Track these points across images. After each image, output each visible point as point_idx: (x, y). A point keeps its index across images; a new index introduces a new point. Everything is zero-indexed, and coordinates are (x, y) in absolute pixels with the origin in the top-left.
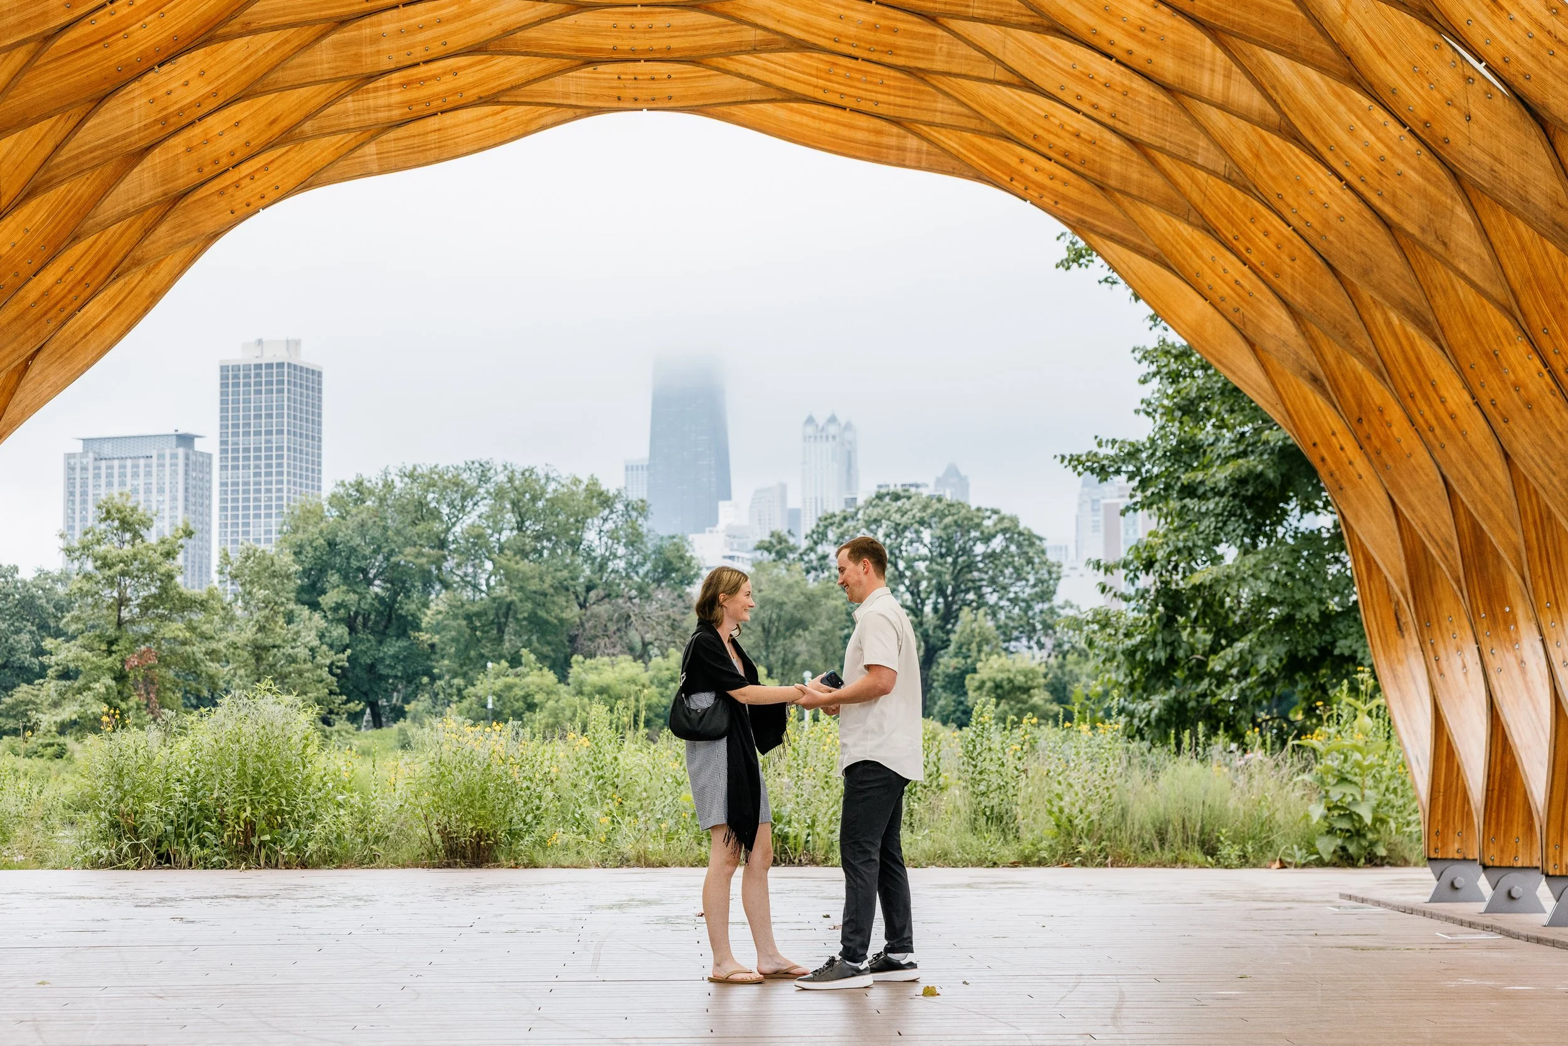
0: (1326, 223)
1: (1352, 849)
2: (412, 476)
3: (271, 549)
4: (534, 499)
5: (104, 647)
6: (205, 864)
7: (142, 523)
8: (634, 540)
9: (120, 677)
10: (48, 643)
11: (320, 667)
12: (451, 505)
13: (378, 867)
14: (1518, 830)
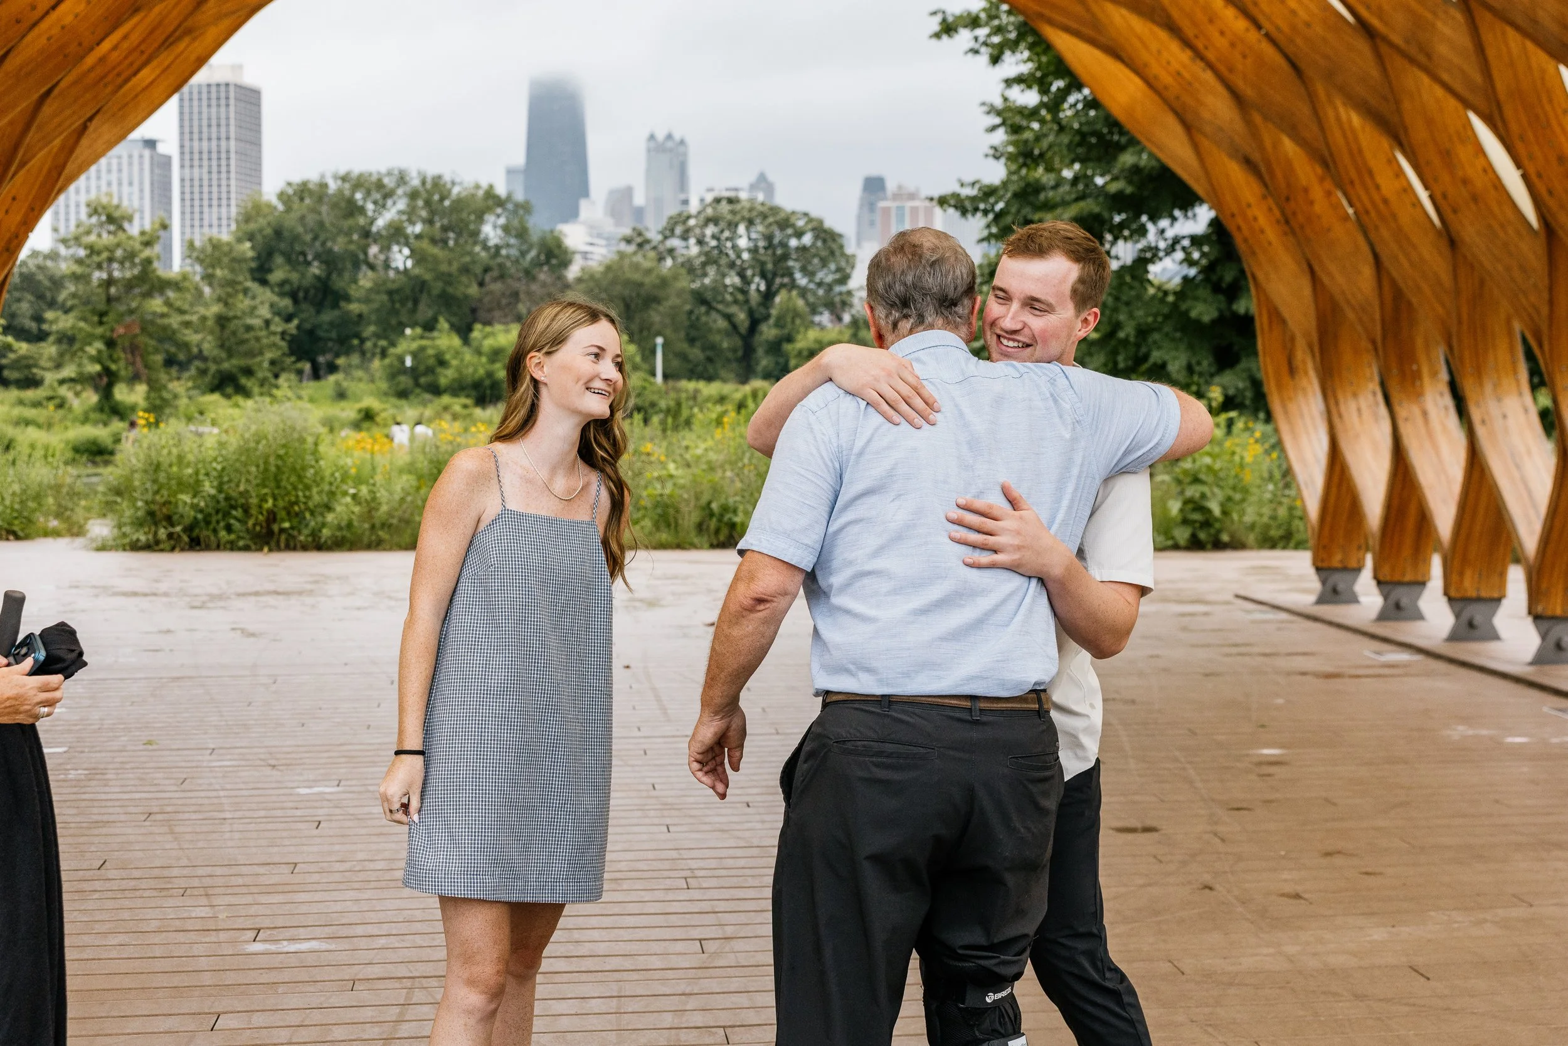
0: (1294, 28)
1: (1202, 536)
2: (344, 179)
3: (225, 237)
4: (442, 199)
5: (96, 319)
6: (232, 547)
7: (123, 218)
8: (522, 234)
9: (110, 343)
10: (49, 315)
11: (274, 333)
12: (375, 203)
13: (385, 550)
14: (1407, 551)
